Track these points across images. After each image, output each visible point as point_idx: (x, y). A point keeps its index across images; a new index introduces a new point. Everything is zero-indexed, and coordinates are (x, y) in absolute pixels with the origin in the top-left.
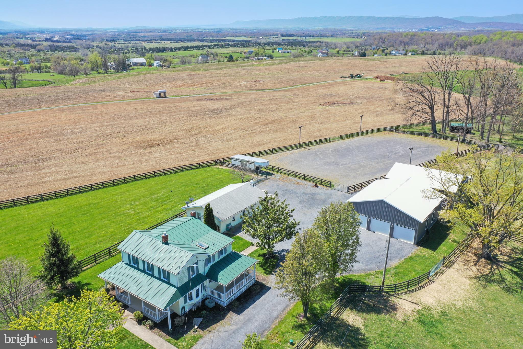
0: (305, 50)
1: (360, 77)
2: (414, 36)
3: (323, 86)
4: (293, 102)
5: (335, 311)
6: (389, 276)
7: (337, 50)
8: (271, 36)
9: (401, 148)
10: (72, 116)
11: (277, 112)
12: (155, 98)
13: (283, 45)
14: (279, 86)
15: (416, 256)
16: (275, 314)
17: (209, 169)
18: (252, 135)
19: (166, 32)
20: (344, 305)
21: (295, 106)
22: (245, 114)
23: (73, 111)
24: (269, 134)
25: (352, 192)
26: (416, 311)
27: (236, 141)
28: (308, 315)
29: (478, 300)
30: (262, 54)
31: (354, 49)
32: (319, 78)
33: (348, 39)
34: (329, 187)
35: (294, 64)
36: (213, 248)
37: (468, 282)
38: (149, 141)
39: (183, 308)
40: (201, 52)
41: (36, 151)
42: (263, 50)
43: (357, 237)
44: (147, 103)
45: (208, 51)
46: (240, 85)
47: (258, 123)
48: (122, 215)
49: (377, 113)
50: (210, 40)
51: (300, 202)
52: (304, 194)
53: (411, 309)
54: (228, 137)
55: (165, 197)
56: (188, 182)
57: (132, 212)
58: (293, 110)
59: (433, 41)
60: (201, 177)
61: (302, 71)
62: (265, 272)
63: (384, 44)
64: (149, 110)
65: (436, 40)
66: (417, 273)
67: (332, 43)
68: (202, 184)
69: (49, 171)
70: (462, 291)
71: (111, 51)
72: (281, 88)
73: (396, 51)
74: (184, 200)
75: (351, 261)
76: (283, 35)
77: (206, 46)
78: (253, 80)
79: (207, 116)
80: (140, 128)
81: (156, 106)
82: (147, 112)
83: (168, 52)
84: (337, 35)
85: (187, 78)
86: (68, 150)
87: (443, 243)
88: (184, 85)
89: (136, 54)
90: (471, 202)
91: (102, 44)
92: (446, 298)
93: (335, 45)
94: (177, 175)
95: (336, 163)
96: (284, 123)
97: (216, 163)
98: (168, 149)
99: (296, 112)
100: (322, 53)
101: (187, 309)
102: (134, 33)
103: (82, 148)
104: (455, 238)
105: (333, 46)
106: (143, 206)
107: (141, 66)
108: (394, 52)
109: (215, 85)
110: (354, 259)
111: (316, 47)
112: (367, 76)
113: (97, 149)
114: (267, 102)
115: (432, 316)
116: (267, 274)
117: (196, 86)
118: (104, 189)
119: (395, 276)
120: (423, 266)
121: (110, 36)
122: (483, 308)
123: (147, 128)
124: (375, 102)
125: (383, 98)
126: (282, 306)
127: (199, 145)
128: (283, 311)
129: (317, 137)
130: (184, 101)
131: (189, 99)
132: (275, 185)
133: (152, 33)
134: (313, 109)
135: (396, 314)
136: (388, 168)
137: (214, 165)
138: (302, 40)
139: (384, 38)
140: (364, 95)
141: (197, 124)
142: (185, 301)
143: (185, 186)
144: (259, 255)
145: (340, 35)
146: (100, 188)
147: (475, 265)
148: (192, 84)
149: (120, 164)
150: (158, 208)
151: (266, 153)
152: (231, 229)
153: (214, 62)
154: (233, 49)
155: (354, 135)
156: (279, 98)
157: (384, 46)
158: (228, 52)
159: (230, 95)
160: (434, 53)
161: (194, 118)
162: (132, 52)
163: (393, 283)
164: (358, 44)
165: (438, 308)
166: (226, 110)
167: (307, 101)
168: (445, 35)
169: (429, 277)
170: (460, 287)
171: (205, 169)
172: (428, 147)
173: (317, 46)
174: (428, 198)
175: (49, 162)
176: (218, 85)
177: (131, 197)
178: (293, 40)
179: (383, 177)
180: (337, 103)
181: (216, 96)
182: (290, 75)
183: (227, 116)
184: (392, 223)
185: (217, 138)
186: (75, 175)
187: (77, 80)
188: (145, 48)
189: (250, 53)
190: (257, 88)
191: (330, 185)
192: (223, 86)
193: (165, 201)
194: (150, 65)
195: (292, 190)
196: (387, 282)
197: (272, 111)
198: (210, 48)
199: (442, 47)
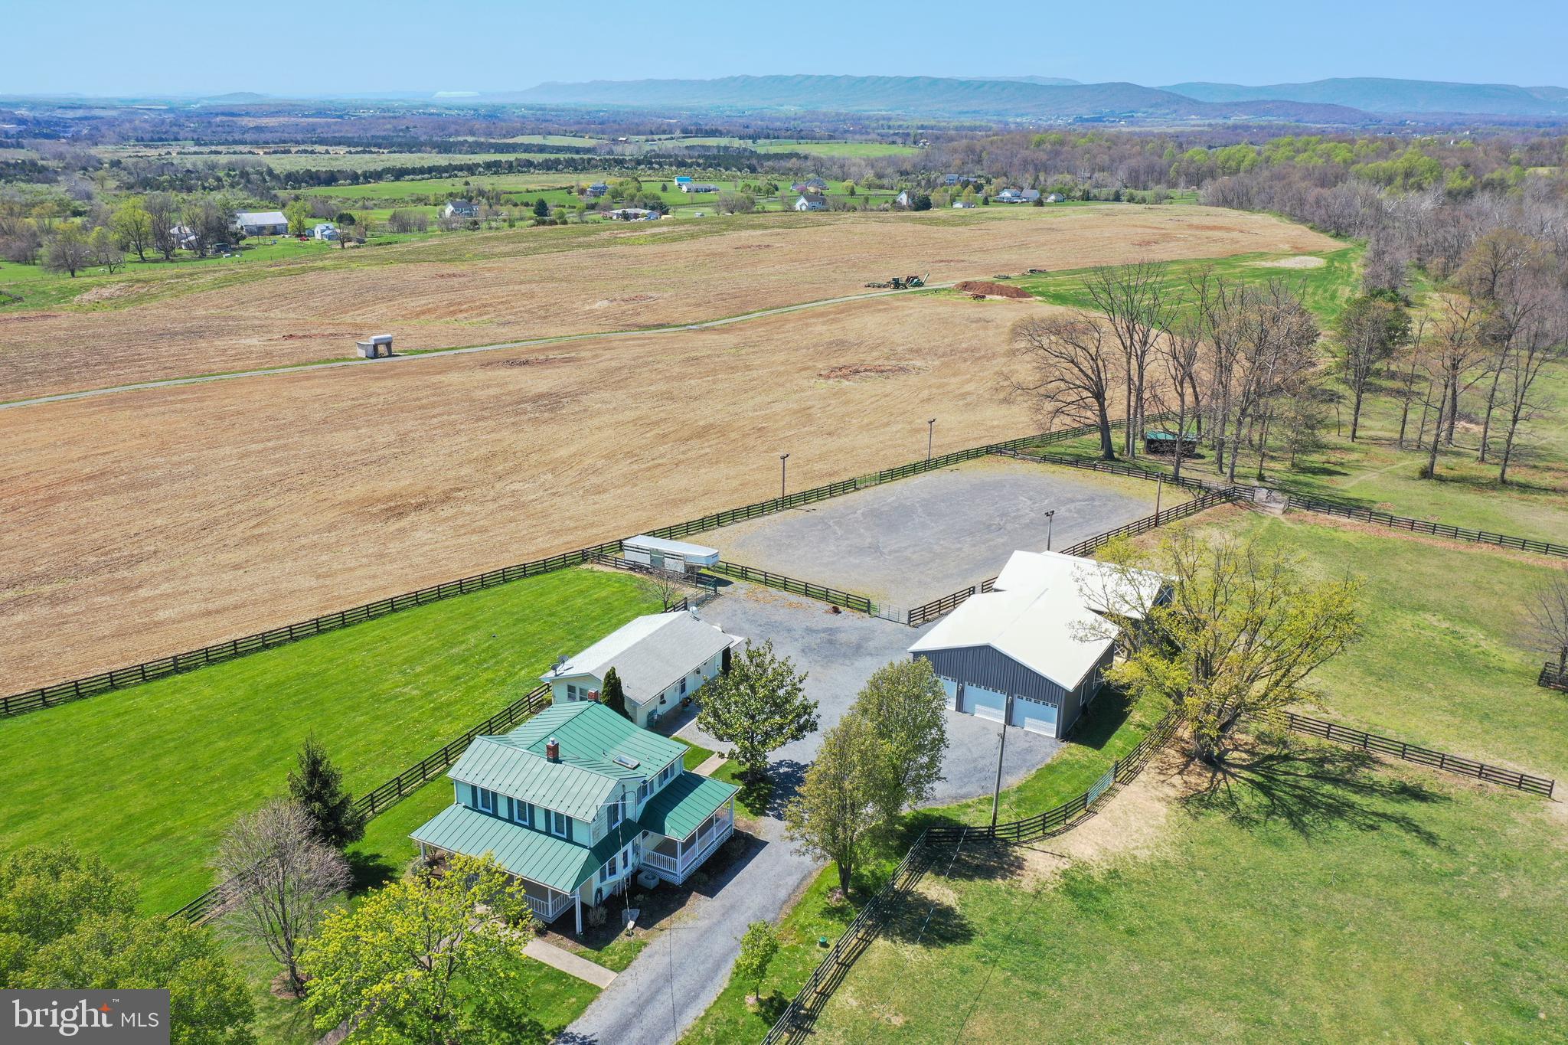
0: (758, 183)
1: (920, 284)
2: (1062, 143)
3: (822, 315)
4: (748, 368)
5: (901, 882)
6: (1006, 806)
7: (849, 183)
8: (652, 133)
9: (1029, 503)
10: (146, 422)
11: (710, 402)
12: (362, 359)
13: (690, 166)
14: (701, 313)
15: (1061, 763)
16: (782, 894)
17: (569, 573)
18: (657, 472)
19: (327, 116)
20: (918, 869)
21: (754, 380)
22: (626, 409)
23: (141, 407)
24: (698, 468)
25: (918, 622)
26: (1059, 872)
27: (619, 491)
28: (850, 891)
29: (1180, 846)
30: (632, 198)
31: (896, 181)
32: (807, 286)
33: (877, 146)
34: (865, 611)
35: (733, 237)
36: (648, 765)
37: (1161, 809)
38: (389, 498)
39: (599, 891)
40: (445, 186)
41: (95, 536)
42: (635, 184)
43: (940, 729)
44: (344, 375)
45: (467, 183)
46: (592, 311)
47: (664, 436)
48: (390, 700)
49: (969, 399)
50: (471, 145)
51: (803, 651)
52: (810, 631)
53: (1049, 869)
54: (595, 480)
55: (483, 651)
56: (527, 612)
57: (415, 692)
58: (751, 394)
59: (1113, 161)
60: (554, 597)
61: (760, 261)
62: (750, 812)
63: (979, 167)
64: (357, 399)
65: (1122, 158)
66: (1063, 799)
67: (832, 159)
68: (563, 613)
69: (158, 592)
70: (1151, 830)
71: (162, 179)
72: (707, 322)
73: (1014, 191)
74: (530, 658)
75: (929, 778)
76: (687, 132)
77: (461, 168)
78: (626, 296)
79: (526, 417)
80: (353, 458)
81: (376, 386)
82: (355, 407)
83: (343, 185)
84: (846, 132)
85: (434, 287)
86: (181, 530)
87: (1118, 732)
88: (429, 311)
89: (245, 194)
90: (1171, 643)
91: (127, 153)
92: (1118, 844)
93: (842, 167)
94: (493, 594)
95: (875, 549)
96: (733, 435)
97: (584, 556)
98: (447, 519)
99: (758, 399)
100: (809, 198)
101: (605, 893)
102: (225, 119)
103: (216, 522)
104: (1143, 719)
105: (836, 170)
106: (435, 676)
107: (273, 238)
108: (1006, 194)
109: (521, 312)
110: (936, 773)
111: (785, 173)
112: (937, 280)
113: (258, 525)
114: (677, 370)
115: (1090, 880)
116: (756, 814)
117: (465, 315)
118: (322, 637)
119: (1019, 806)
120: (1075, 783)
121: (147, 126)
122: (1190, 859)
123: (374, 458)
124: (963, 366)
125: (983, 353)
126: (795, 877)
127: (524, 505)
128: (798, 887)
129: (821, 477)
130: (446, 369)
131: (459, 359)
132: (739, 612)
133: (283, 120)
134: (803, 390)
135: (1020, 881)
136: (999, 560)
137: (579, 564)
138: (745, 150)
139: (978, 148)
140: (933, 344)
141: (505, 444)
142: (603, 878)
143: (524, 621)
144: (734, 776)
145: (854, 132)
146: (312, 635)
147: (1180, 773)
148: (452, 309)
149: (335, 566)
150: (473, 678)
151: (703, 525)
152: (657, 722)
153: (497, 229)
154: (544, 177)
155: (914, 469)
156: (709, 356)
157: (980, 173)
158: (532, 187)
159: (572, 347)
160: (1117, 198)
161: (491, 423)
162: (232, 186)
163: (1013, 820)
164: (907, 166)
165: (1102, 864)
166: (574, 396)
167: (783, 363)
168: (1147, 143)
169: (1085, 804)
170: (1146, 822)
171: (558, 573)
172: (1093, 499)
173: (791, 169)
174: (1081, 639)
175: (144, 568)
176: (529, 312)
177: (399, 655)
178: (718, 147)
179: (987, 587)
180: (862, 369)
181: (533, 351)
182: (726, 274)
183: (577, 417)
184: (1010, 694)
185: (566, 483)
186: (230, 600)
187: (94, 290)
188: (270, 172)
189: (598, 192)
190: (641, 320)
191: (866, 607)
192: (542, 313)
193: (485, 661)
194: (302, 234)
195: (781, 623)
196: (1002, 819)
197: (696, 399)
198: (473, 174)
199: (1137, 178)
